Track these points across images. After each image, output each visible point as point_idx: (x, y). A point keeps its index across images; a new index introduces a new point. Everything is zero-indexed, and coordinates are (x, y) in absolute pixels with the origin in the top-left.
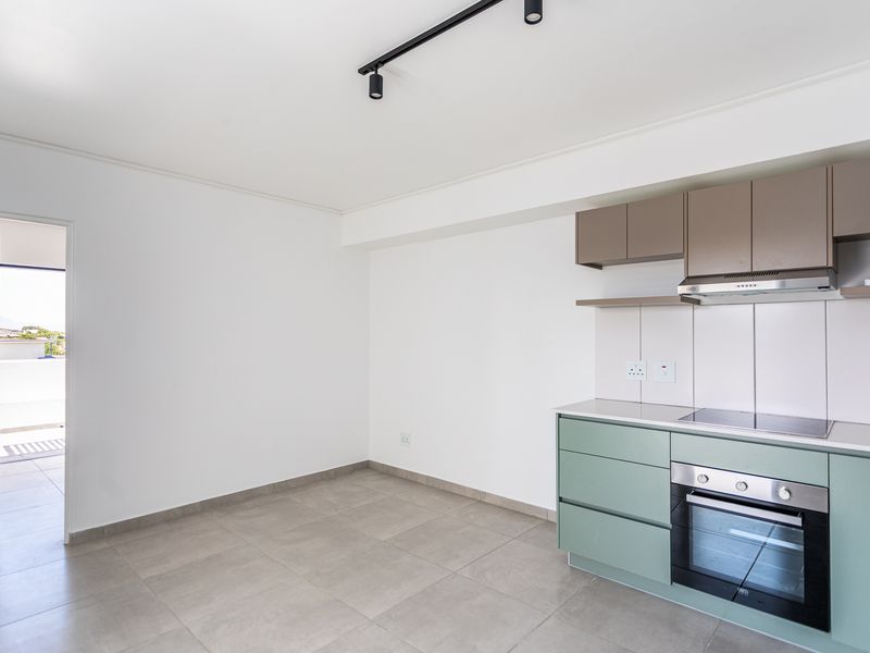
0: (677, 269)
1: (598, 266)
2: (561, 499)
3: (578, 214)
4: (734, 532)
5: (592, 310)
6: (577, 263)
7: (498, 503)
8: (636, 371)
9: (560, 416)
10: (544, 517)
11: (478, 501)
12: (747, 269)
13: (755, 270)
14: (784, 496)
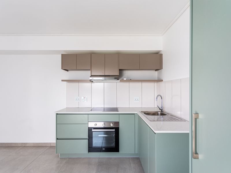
0: (88, 73)
1: (67, 71)
2: (57, 139)
3: (62, 54)
4: (99, 136)
5: (65, 82)
6: (62, 69)
7: (32, 145)
8: (77, 99)
9: (57, 114)
10: (49, 145)
11: (24, 146)
12: (104, 75)
13: (105, 75)
14: (112, 125)
